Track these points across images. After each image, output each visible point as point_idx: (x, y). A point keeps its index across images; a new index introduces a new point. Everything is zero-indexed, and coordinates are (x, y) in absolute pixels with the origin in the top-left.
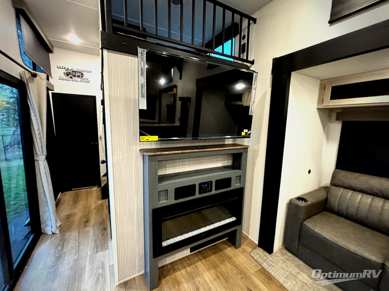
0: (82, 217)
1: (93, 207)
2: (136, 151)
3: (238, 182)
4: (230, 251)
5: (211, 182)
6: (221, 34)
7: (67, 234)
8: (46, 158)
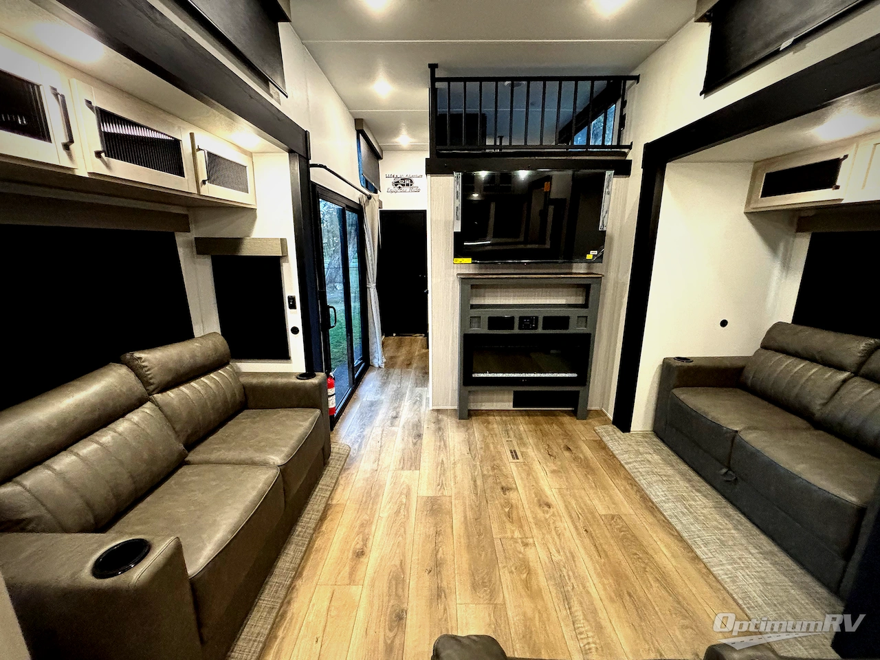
0: (404, 360)
1: (417, 353)
2: (453, 276)
3: (584, 324)
4: (566, 419)
5: (537, 318)
6: (586, 110)
7: (391, 370)
8: (376, 286)
